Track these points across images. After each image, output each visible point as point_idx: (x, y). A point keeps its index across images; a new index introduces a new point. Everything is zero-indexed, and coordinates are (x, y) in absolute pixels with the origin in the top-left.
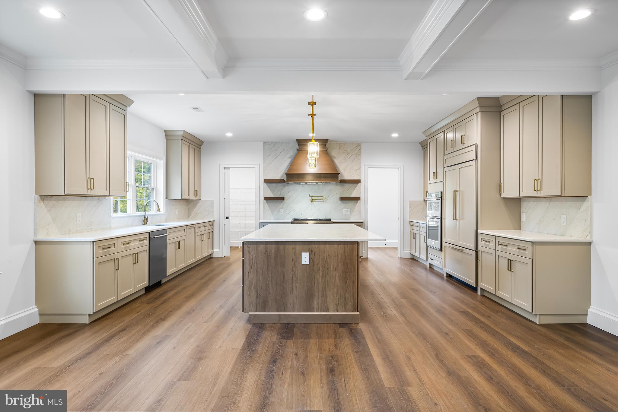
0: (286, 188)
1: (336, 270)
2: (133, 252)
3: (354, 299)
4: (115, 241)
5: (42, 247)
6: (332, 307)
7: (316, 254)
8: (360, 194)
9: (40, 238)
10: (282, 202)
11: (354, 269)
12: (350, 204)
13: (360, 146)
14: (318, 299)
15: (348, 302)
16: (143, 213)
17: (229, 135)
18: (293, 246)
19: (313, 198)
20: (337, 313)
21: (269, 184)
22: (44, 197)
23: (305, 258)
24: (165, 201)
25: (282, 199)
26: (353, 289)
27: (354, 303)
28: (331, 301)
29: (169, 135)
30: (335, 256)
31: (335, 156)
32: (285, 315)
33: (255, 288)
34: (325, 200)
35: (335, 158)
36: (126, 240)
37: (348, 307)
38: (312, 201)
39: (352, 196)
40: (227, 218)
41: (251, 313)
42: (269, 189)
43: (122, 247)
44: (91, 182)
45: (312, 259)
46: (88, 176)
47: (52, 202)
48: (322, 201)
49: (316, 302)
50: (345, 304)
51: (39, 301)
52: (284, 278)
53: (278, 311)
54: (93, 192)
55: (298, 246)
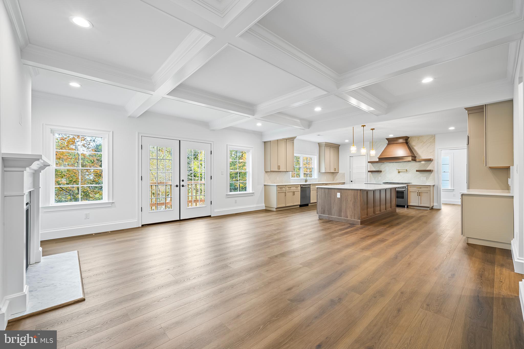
0: (383, 165)
1: (351, 201)
2: (293, 191)
3: (358, 215)
4: (285, 186)
5: (266, 187)
6: (349, 216)
7: (343, 194)
8: (434, 168)
9: (266, 184)
10: (380, 173)
11: (359, 201)
12: (426, 174)
13: (434, 137)
14: (344, 212)
15: (356, 215)
16: (305, 178)
17: (347, 141)
18: (334, 190)
19: (399, 171)
20: (351, 219)
21: (373, 164)
22: (266, 172)
23: (339, 195)
24: (318, 173)
25: (381, 171)
26: (358, 210)
27: (358, 216)
28: (349, 214)
29: (320, 145)
30: (350, 195)
31: (414, 145)
32: (331, 217)
33: (321, 205)
34: (408, 172)
35: (415, 146)
36: (296, 186)
37: (356, 217)
38: (399, 172)
39: (427, 169)
40: (352, 181)
41: (319, 214)
42: (373, 166)
43: (287, 189)
44: (279, 167)
45: (341, 196)
46: (278, 165)
47: (269, 174)
48: (406, 173)
49: (343, 214)
50: (355, 216)
51: (265, 203)
52: (331, 202)
53: (328, 215)
54: (280, 170)
55: (336, 190)
